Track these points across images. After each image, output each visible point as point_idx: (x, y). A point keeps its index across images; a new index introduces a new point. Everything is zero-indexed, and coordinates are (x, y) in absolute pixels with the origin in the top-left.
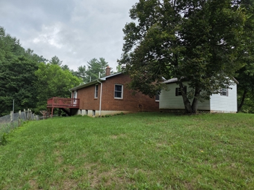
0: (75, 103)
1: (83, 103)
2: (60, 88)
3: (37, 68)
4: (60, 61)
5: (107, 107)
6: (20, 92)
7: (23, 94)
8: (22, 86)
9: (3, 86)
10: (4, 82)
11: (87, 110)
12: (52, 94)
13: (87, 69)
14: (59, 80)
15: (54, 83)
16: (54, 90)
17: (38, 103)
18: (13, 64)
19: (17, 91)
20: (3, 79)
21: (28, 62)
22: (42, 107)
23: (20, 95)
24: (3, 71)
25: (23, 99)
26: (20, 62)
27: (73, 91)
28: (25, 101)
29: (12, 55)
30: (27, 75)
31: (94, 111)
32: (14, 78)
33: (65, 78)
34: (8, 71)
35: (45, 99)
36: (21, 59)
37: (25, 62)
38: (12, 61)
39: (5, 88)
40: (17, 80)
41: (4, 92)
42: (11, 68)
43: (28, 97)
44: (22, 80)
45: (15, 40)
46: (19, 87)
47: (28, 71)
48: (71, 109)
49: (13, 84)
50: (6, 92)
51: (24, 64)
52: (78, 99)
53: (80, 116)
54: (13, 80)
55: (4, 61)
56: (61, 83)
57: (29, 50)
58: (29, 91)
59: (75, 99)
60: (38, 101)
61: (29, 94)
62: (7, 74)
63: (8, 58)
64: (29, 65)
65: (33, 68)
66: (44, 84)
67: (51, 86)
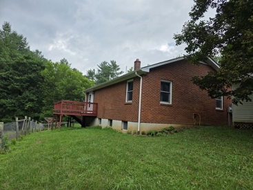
0: (90, 108)
1: (104, 110)
2: (68, 90)
3: (43, 68)
4: (69, 63)
5: (150, 117)
6: (24, 95)
7: (27, 96)
8: (27, 88)
9: (5, 87)
10: (6, 83)
11: (111, 121)
12: (60, 97)
13: (96, 72)
14: (69, 81)
15: (62, 84)
16: (63, 93)
17: (44, 108)
18: (17, 62)
19: (21, 94)
20: (5, 79)
21: (35, 62)
22: (49, 112)
23: (24, 98)
24: (6, 71)
25: (27, 102)
26: (25, 61)
27: (88, 94)
28: (29, 105)
29: (17, 54)
30: (33, 75)
31: (125, 122)
32: (18, 78)
33: (75, 79)
34: (11, 71)
35: (51, 103)
36: (27, 58)
37: (30, 61)
38: (17, 60)
39: (8, 89)
40: (21, 81)
41: (6, 95)
42: (15, 67)
43: (32, 101)
44: (27, 81)
45: (21, 37)
46: (23, 89)
47: (34, 71)
48: (84, 117)
49: (16, 85)
50: (8, 94)
51: (30, 63)
52: (95, 104)
53: (100, 128)
54: (16, 81)
55: (8, 60)
56: (70, 85)
57: (37, 51)
58: (34, 94)
59: (90, 103)
60: (44, 105)
61: (33, 97)
62: (11, 74)
63: (12, 56)
64: (35, 64)
65: (39, 68)
66: (51, 87)
67: (59, 89)
